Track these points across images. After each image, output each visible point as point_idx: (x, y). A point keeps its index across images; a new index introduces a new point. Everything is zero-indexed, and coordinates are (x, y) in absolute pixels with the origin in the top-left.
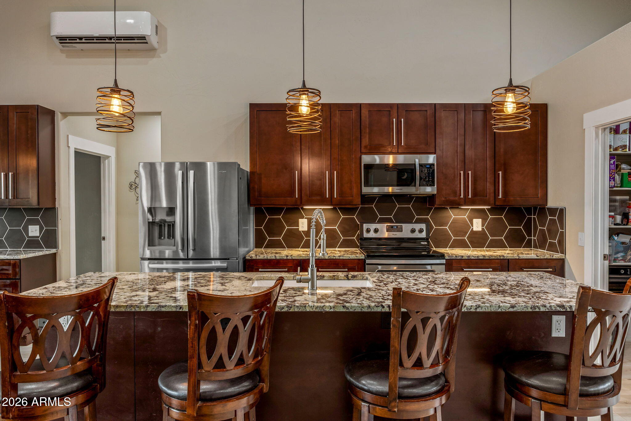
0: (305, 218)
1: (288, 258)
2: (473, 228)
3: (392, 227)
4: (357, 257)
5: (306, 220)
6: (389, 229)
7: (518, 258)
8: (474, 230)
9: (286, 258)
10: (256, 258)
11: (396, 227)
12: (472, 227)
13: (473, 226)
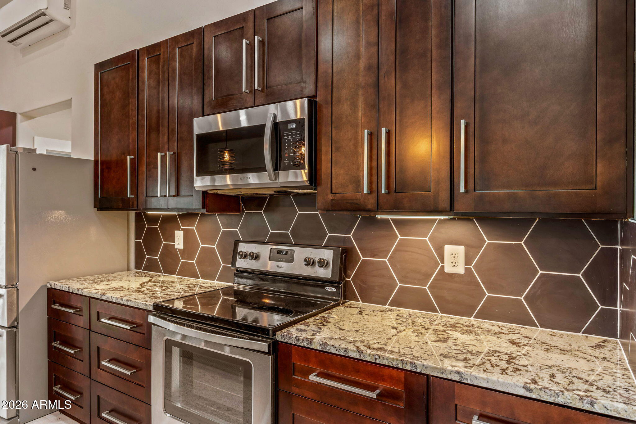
0: (182, 229)
2: (443, 267)
3: (278, 252)
5: (182, 232)
6: (274, 256)
8: (447, 270)
11: (284, 253)
12: (441, 265)
13: (443, 262)
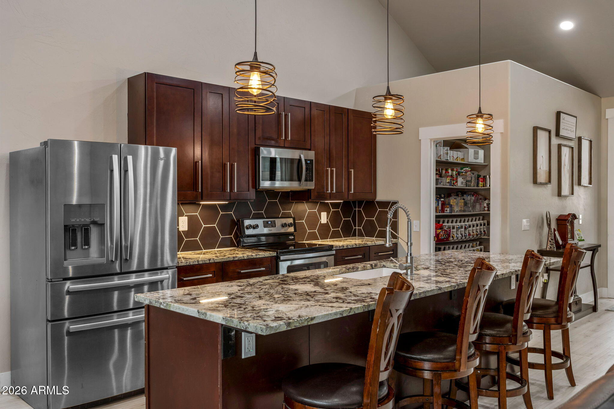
0: (186, 216)
1: (211, 262)
2: (321, 221)
3: (267, 222)
4: (270, 254)
6: (266, 225)
7: (374, 245)
8: (322, 223)
9: (209, 262)
10: (178, 265)
11: (270, 223)
13: (321, 219)
